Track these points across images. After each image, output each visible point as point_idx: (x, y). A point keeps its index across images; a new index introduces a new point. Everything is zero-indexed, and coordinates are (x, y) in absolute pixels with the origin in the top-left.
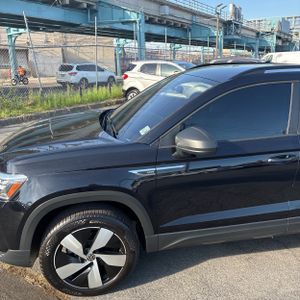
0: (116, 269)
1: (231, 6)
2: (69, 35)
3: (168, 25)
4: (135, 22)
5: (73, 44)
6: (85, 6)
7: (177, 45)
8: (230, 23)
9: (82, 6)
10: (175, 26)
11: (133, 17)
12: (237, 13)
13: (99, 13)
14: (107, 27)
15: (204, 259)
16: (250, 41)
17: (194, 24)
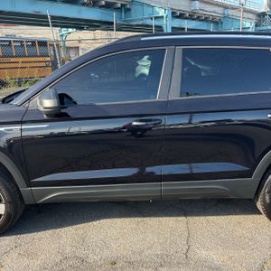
3: (199, 19)
4: (162, 17)
6: (119, 5)
9: (116, 6)
10: (206, 20)
11: (161, 13)
13: (132, 11)
14: (140, 23)
17: (226, 17)
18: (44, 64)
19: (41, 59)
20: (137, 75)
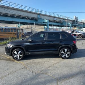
0: (21, 57)
1: (74, 17)
2: (32, 26)
5: (33, 28)
7: (61, 27)
8: (74, 21)
9: (34, 19)
10: (58, 22)
11: (46, 21)
12: (76, 18)
13: (38, 21)
14: (40, 23)
15: (35, 58)
16: (81, 25)
17: (64, 22)
18: (15, 34)
19: (14, 33)
20: (40, 37)
